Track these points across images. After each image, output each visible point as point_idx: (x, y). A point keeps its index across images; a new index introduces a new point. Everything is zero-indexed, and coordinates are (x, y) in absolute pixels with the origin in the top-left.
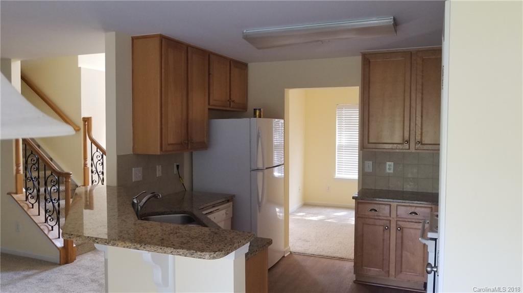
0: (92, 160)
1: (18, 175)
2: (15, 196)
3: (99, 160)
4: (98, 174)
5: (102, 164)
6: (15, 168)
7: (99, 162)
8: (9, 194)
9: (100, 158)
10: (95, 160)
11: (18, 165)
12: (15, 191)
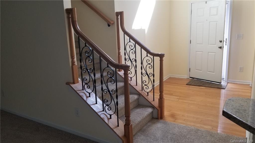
0: (125, 49)
1: (74, 66)
2: (73, 86)
3: (132, 49)
4: (131, 61)
5: (135, 52)
6: (70, 60)
7: (132, 51)
8: (68, 84)
9: (132, 48)
10: (128, 49)
11: (72, 57)
12: (72, 82)
